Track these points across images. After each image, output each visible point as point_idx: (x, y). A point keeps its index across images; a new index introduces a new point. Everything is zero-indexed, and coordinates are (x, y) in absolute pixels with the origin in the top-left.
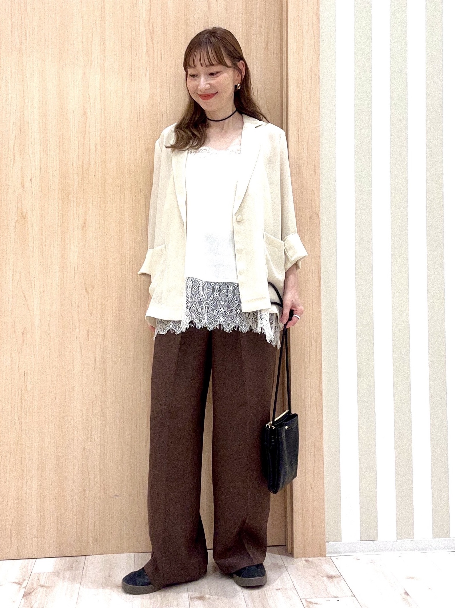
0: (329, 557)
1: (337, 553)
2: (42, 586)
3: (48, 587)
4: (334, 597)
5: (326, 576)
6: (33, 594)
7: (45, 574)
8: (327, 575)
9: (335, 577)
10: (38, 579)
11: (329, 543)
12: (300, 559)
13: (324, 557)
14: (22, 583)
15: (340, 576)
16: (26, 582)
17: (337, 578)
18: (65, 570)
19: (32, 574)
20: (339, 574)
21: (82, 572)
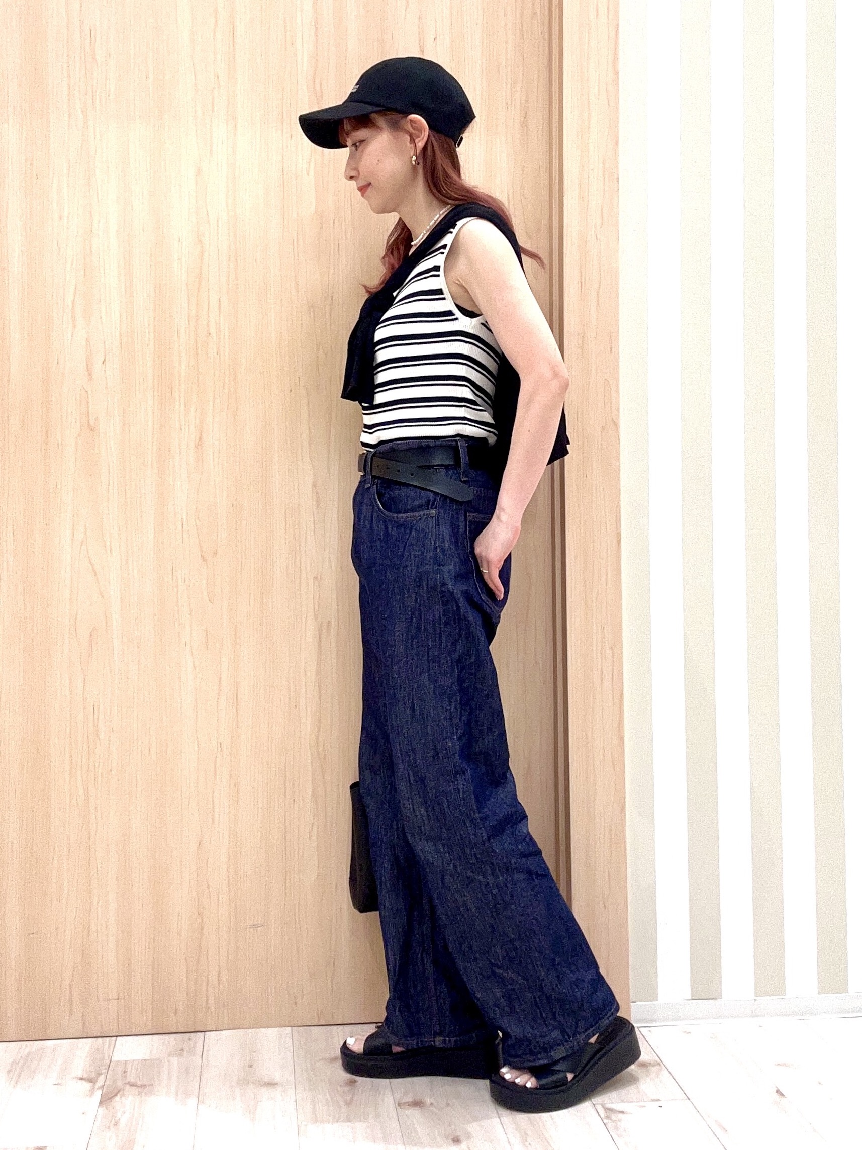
1: (650, 1022)
2: (131, 1085)
3: (143, 1086)
4: (654, 1100)
6: (117, 1098)
7: (135, 1063)
9: (650, 1064)
10: (125, 1072)
11: (637, 1003)
14: (96, 1081)
15: (659, 1064)
16: (103, 1077)
17: (653, 1066)
18: (169, 1055)
19: (111, 1063)
20: (657, 1059)
21: (200, 1059)
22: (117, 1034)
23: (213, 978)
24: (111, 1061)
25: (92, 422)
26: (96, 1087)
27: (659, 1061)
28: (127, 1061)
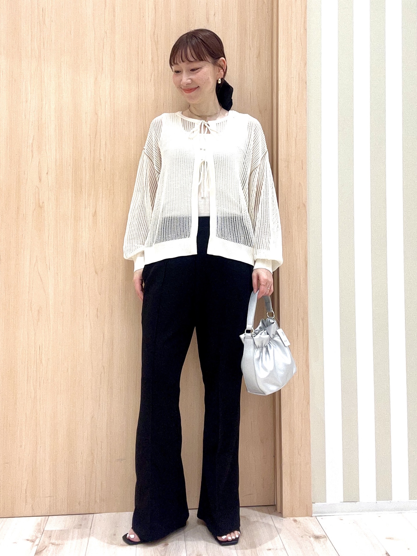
0: (315, 517)
1: (322, 514)
2: (53, 544)
3: (58, 545)
5: (313, 537)
6: (44, 551)
7: (56, 531)
8: (315, 535)
10: (50, 537)
11: (315, 504)
12: (288, 518)
13: (310, 517)
14: (35, 540)
16: (39, 539)
17: (322, 538)
18: (74, 528)
20: (324, 534)
21: (90, 530)
22: (49, 515)
23: (99, 486)
24: (44, 530)
25: (41, 204)
26: (34, 545)
27: (326, 536)
28: (52, 531)
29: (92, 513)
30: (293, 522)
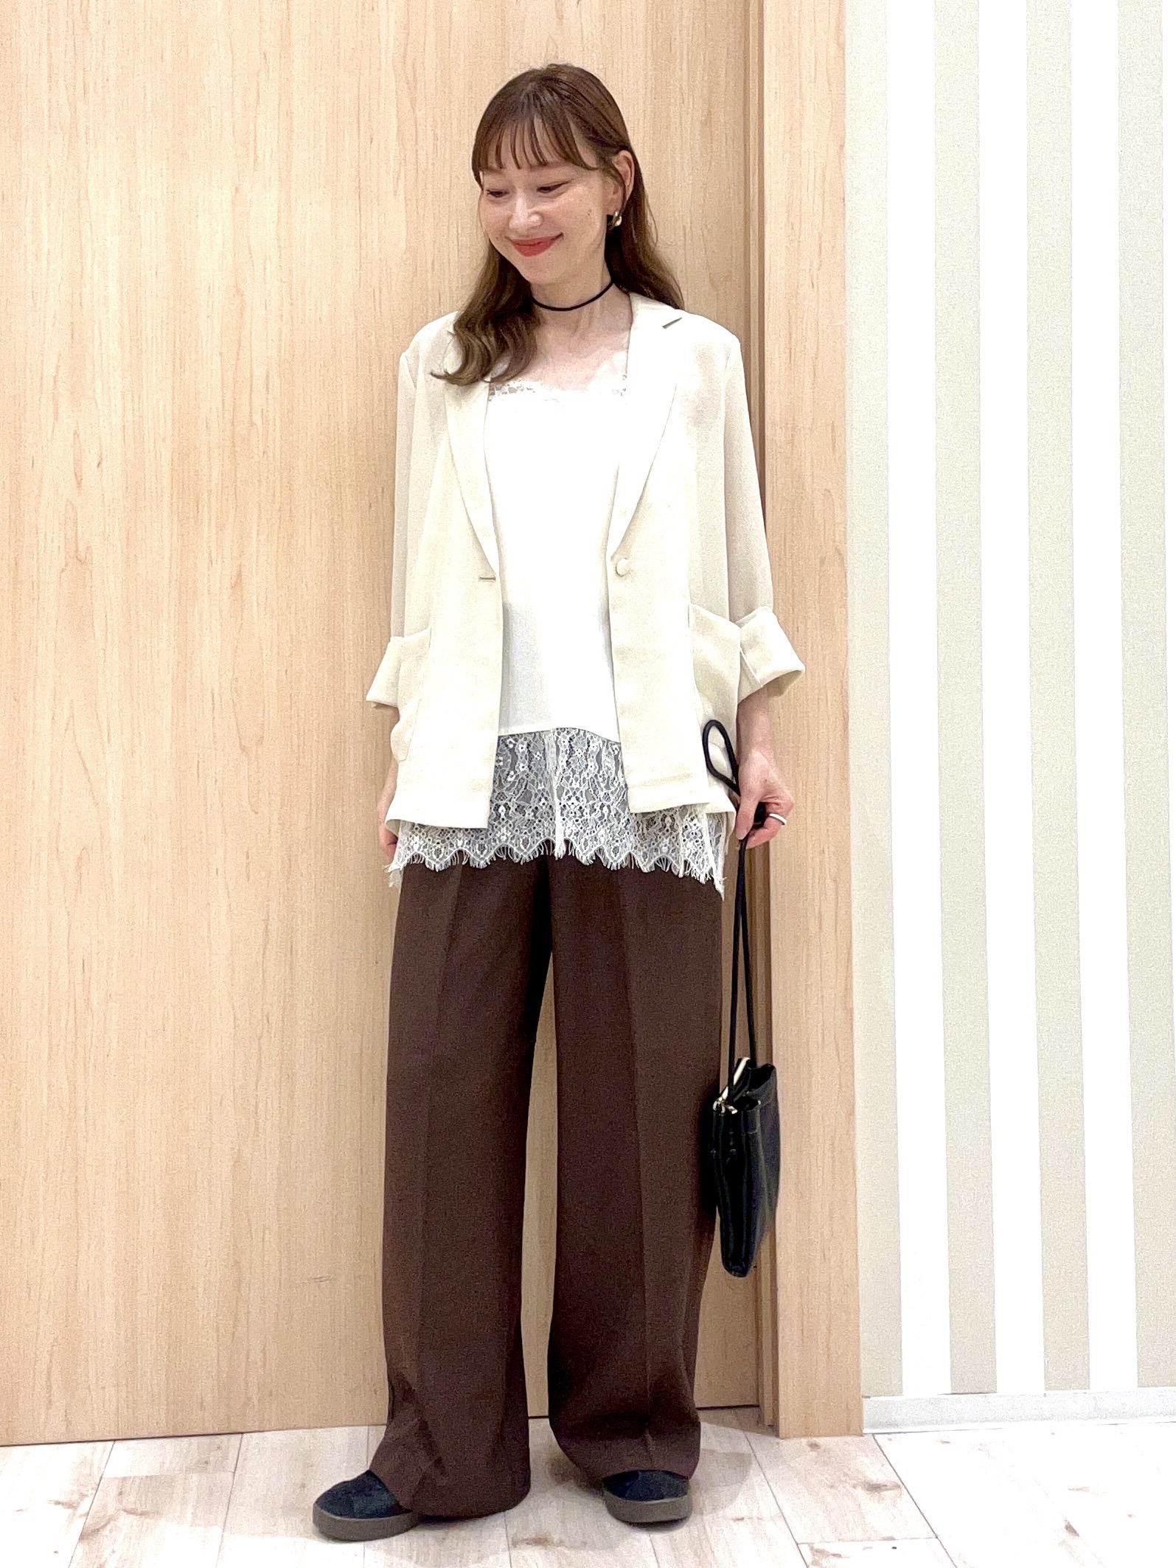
0: (871, 1436)
1: (892, 1426)
2: (129, 1512)
3: (145, 1514)
4: (885, 1539)
5: (863, 1486)
6: (106, 1532)
7: (138, 1480)
8: (866, 1482)
9: (886, 1486)
10: (120, 1494)
11: (871, 1398)
12: (795, 1441)
13: (858, 1436)
14: (78, 1504)
15: (899, 1485)
16: (87, 1502)
17: (890, 1490)
18: (189, 1470)
19: (103, 1481)
20: (896, 1480)
21: (231, 1478)
22: (115, 1438)
23: (256, 1356)
24: (101, 1478)
25: (82, 552)
26: (78, 1515)
27: (899, 1483)
28: (124, 1479)
29: (240, 1431)
30: (809, 1449)
